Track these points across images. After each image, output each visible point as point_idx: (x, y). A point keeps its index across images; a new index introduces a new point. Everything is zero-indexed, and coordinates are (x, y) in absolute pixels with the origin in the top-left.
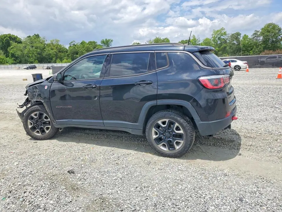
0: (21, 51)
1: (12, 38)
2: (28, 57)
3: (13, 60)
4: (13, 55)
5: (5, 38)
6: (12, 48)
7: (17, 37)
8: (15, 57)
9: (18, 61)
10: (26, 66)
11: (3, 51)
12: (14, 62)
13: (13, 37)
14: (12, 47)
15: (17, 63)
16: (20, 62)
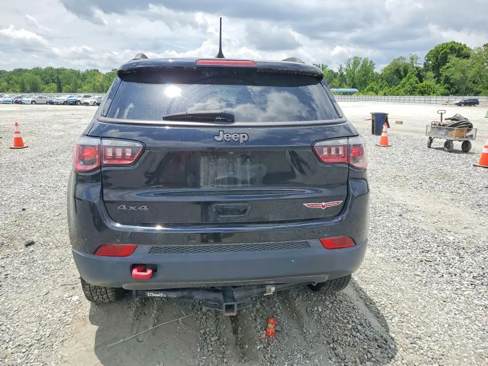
0: (463, 72)
1: (455, 50)
2: (474, 82)
3: (446, 88)
4: (447, 80)
5: (441, 50)
6: (448, 68)
7: (465, 45)
8: (449, 83)
9: (453, 90)
10: (459, 99)
11: (434, 73)
12: (446, 92)
13: (457, 48)
14: (448, 64)
15: (451, 94)
16: (456, 93)
